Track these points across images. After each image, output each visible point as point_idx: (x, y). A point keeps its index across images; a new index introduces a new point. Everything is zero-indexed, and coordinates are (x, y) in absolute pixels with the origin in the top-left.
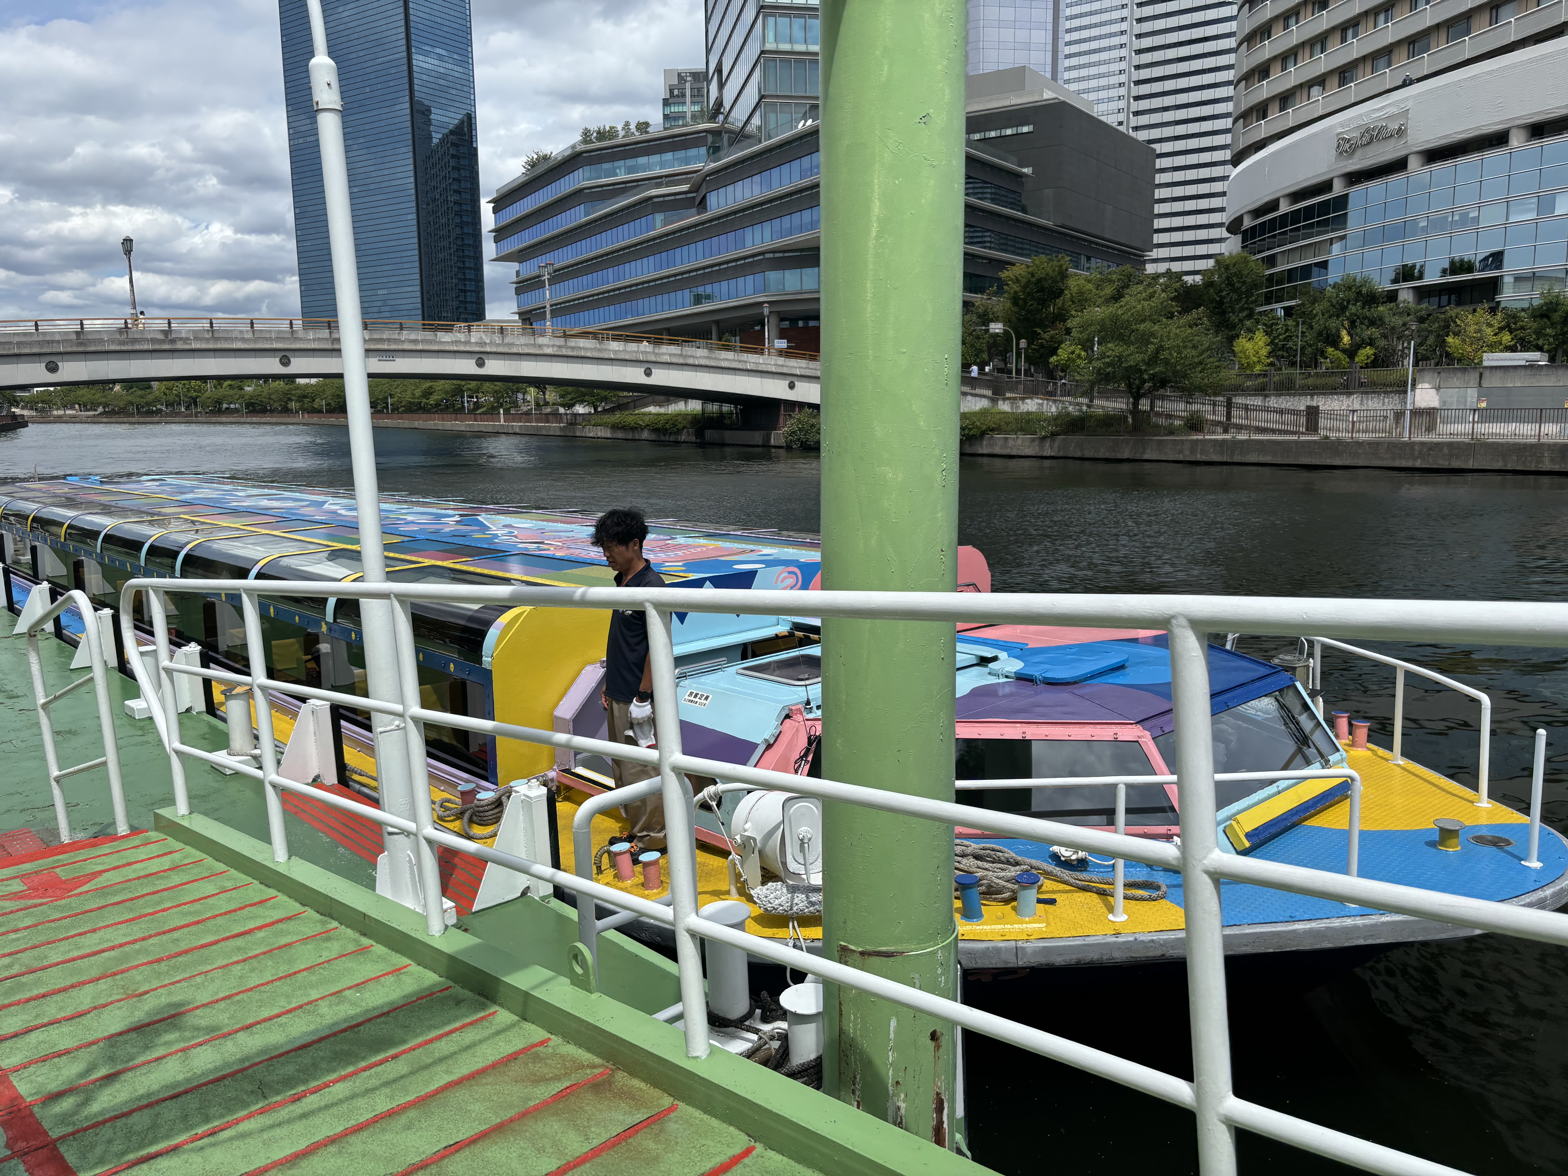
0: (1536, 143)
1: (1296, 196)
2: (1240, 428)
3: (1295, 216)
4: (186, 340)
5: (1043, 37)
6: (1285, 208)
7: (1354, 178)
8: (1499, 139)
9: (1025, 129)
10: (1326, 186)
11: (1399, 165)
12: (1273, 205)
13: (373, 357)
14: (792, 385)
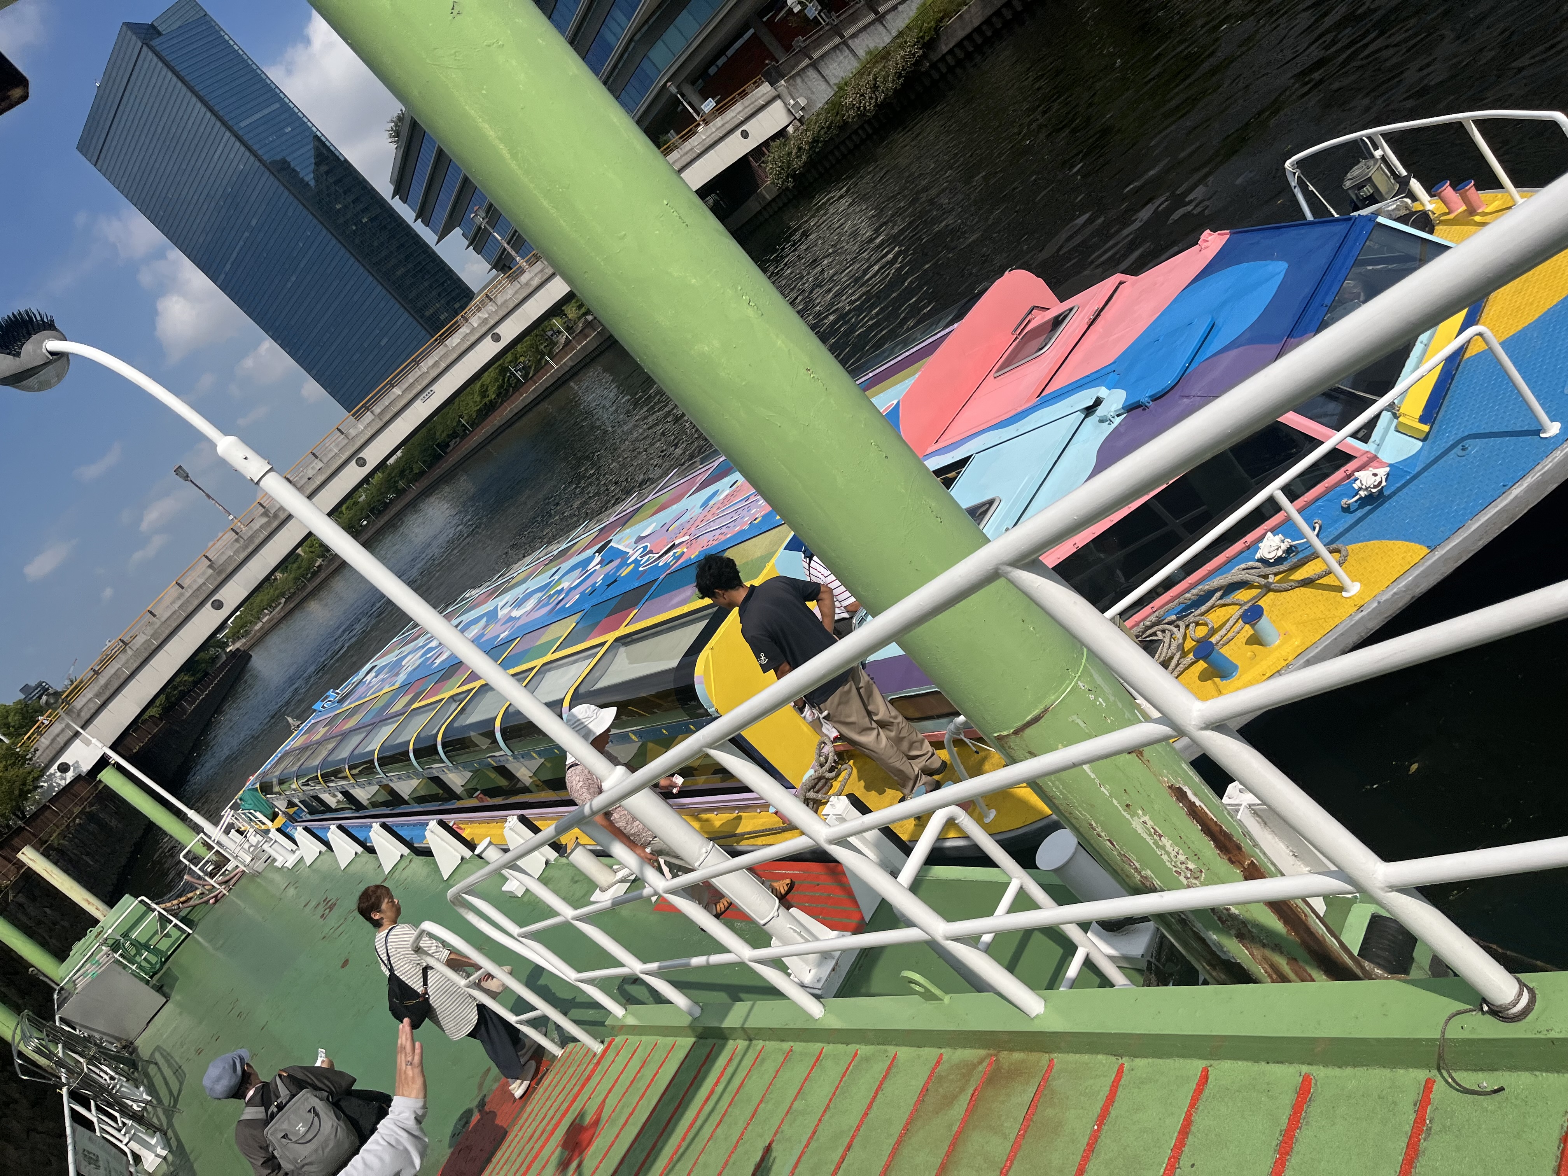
13: (418, 403)
14: (745, 135)
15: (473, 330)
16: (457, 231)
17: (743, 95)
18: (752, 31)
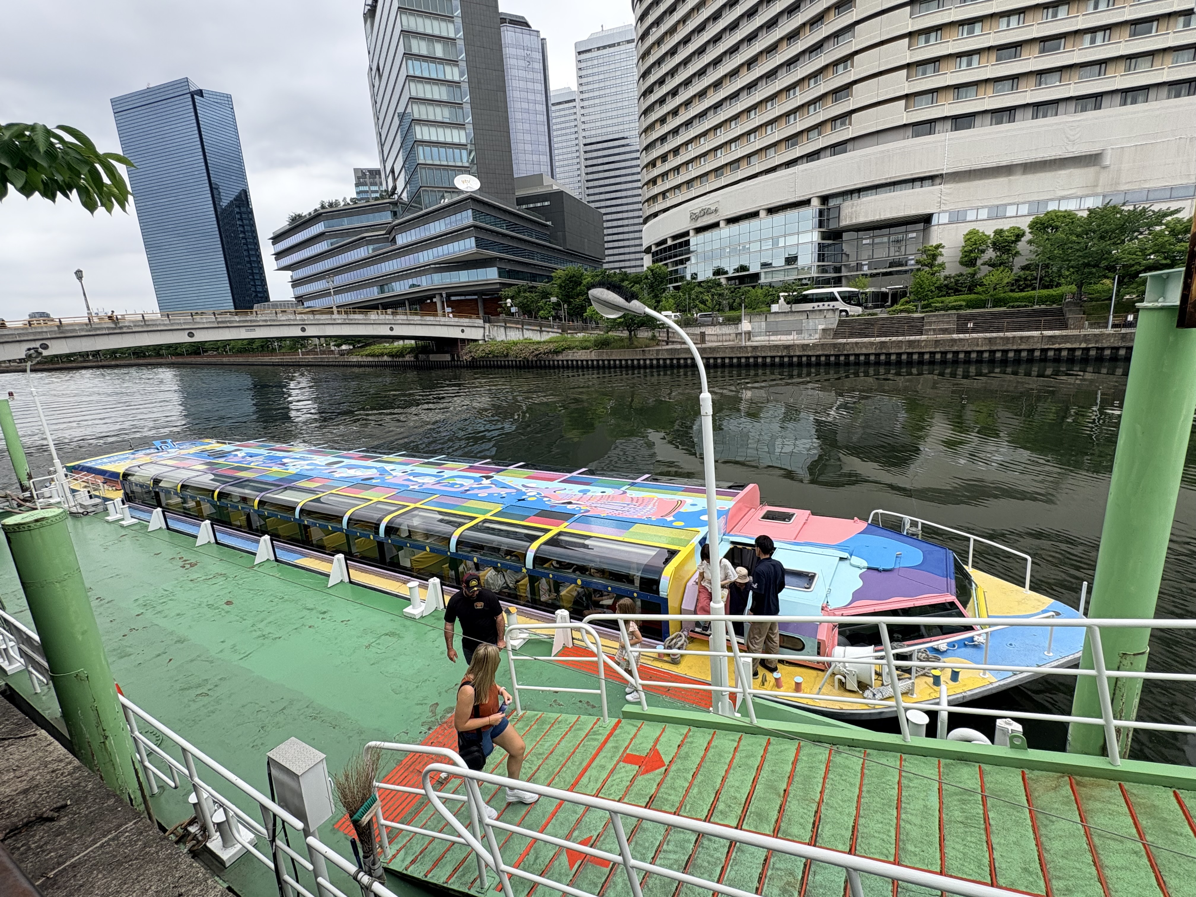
0: (770, 216)
1: (674, 238)
2: (673, 342)
3: (675, 246)
4: (128, 327)
5: (546, 159)
6: (670, 242)
7: (699, 230)
8: (755, 214)
9: (546, 203)
10: (687, 234)
11: (716, 225)
12: (664, 241)
13: (243, 330)
14: (463, 331)
15: (294, 320)
16: (289, 273)
17: (470, 318)
18: (476, 297)
